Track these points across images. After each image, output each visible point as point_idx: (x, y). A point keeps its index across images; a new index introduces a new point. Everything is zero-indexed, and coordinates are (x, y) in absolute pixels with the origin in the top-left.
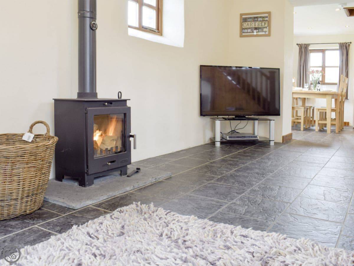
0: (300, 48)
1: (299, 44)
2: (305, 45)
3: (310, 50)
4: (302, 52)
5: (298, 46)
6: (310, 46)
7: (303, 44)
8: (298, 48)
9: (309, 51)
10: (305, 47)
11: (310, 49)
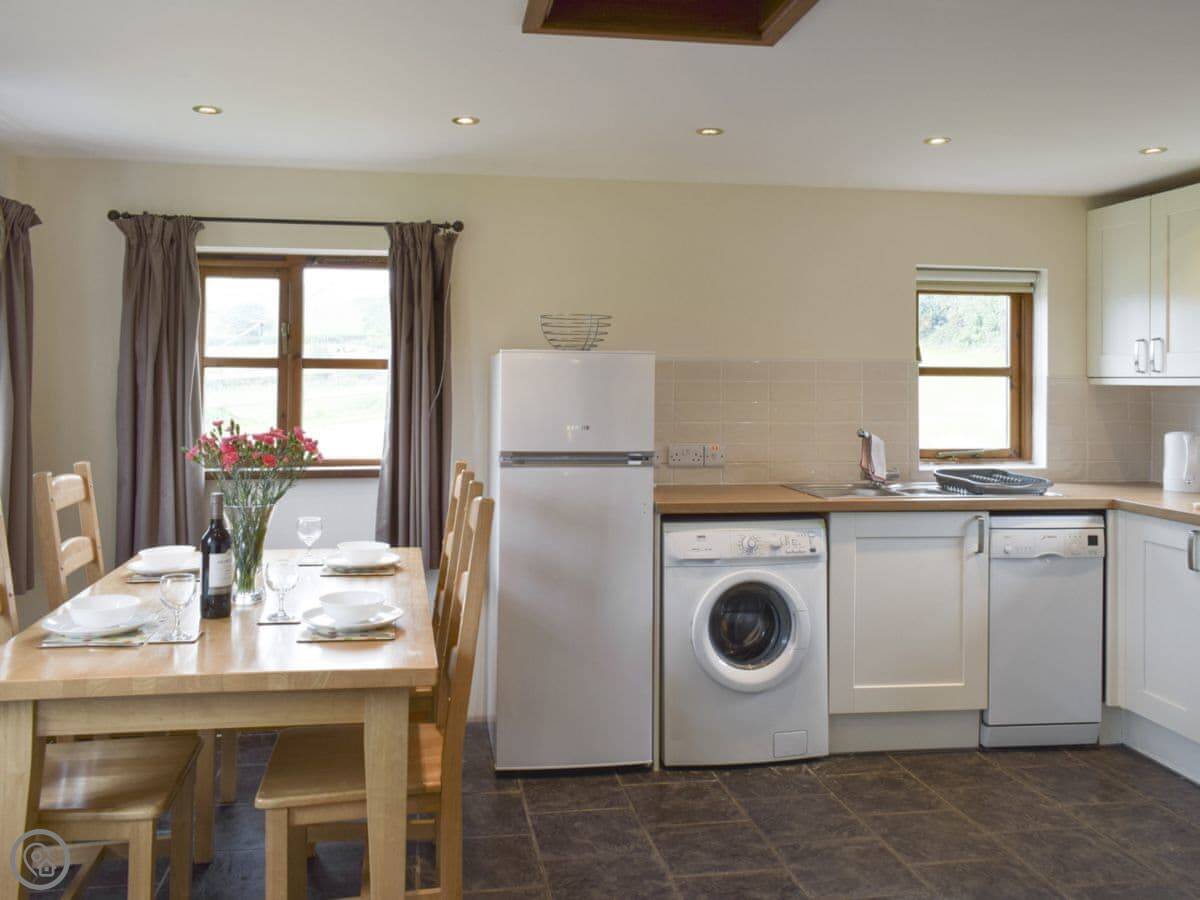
0: (134, 242)
1: (127, 216)
2: (170, 226)
3: (203, 256)
4: (147, 270)
5: (121, 228)
6: (201, 234)
7: (153, 217)
8: (120, 240)
9: (197, 264)
10: (167, 238)
11: (200, 249)
